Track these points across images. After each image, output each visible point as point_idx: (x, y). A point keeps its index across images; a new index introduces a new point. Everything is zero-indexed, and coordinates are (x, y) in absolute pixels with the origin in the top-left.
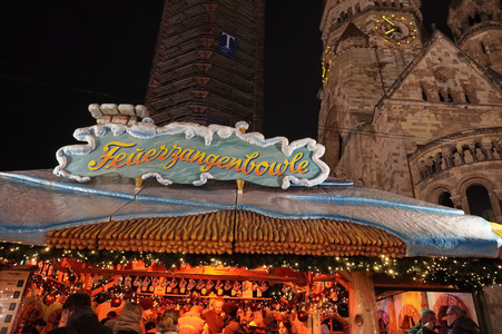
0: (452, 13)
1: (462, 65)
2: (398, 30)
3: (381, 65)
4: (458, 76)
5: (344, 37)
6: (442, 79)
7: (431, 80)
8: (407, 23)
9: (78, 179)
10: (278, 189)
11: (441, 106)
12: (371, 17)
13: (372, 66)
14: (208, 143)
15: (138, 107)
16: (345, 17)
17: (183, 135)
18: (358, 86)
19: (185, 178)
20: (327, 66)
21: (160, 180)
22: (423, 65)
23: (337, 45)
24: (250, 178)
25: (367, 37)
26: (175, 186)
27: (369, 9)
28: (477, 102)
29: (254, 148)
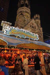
0: (35, 16)
1: (35, 24)
2: (28, 16)
3: (25, 20)
4: (34, 25)
5: (21, 15)
6: (33, 25)
7: (31, 24)
8: (29, 16)
9: (8, 35)
10: (33, 40)
11: (32, 28)
12: (25, 13)
13: (24, 20)
14: (26, 32)
15: (11, 23)
16: (21, 12)
17: (23, 31)
18: (22, 22)
19: (23, 37)
20: (17, 18)
21: (20, 37)
22: (31, 22)
23: (19, 16)
24: (31, 38)
25: (24, 16)
26: (22, 38)
27: (25, 12)
28: (36, 29)
29: (31, 34)
